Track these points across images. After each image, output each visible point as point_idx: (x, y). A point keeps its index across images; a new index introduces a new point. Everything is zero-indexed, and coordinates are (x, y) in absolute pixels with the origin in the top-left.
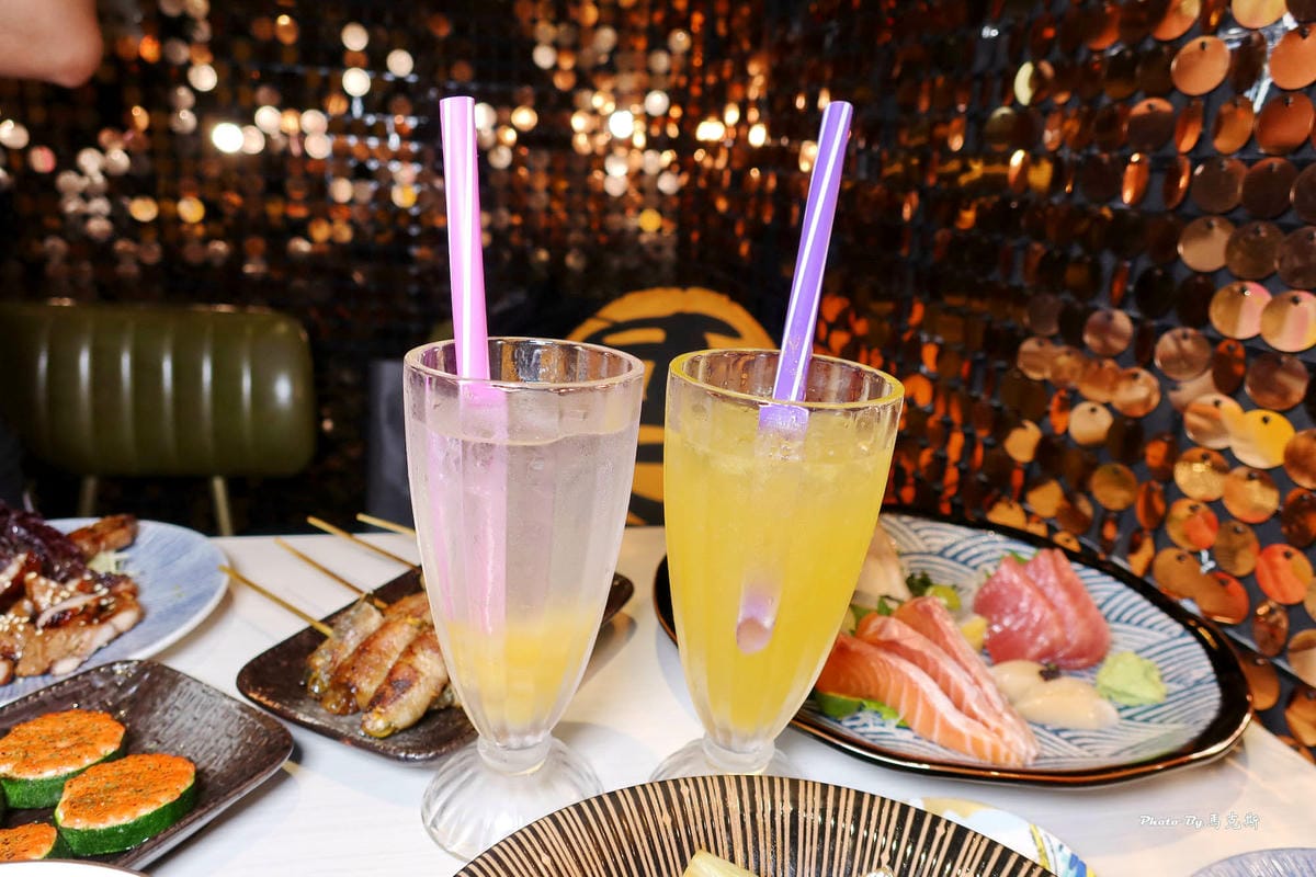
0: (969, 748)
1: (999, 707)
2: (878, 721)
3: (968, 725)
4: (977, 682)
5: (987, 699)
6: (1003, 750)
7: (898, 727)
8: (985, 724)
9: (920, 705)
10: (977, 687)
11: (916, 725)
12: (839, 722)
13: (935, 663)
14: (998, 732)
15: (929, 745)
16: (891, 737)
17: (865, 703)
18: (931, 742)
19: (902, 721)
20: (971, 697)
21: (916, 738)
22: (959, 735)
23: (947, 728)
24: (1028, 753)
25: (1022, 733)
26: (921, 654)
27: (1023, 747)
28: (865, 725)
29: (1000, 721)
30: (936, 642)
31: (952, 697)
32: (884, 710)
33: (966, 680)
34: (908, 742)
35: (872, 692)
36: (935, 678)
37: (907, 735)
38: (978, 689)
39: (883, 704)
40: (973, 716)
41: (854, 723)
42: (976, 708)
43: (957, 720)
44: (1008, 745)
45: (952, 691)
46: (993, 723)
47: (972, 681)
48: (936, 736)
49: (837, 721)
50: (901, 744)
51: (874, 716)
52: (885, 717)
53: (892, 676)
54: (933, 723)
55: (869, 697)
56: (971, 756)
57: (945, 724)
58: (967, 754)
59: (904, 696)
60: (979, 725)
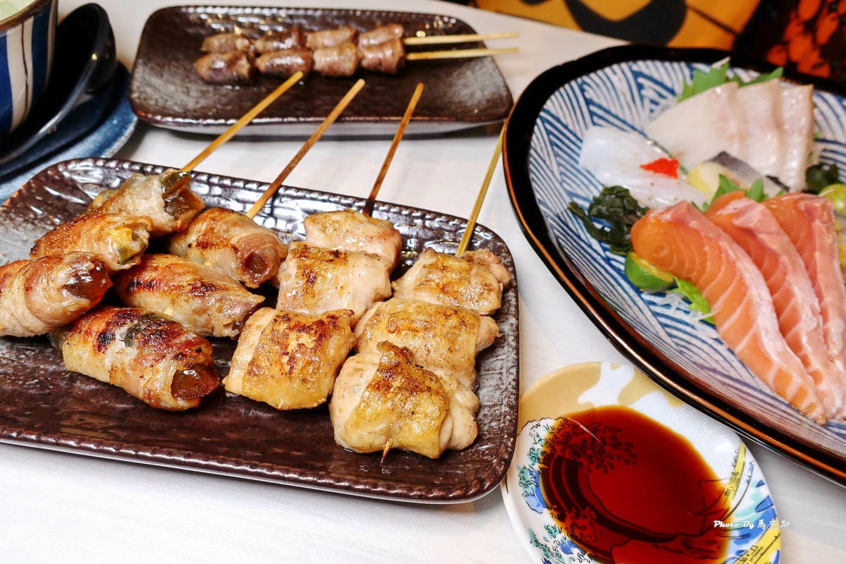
0: (771, 376)
2: (684, 306)
4: (824, 313)
6: (811, 398)
7: (703, 321)
8: (805, 362)
9: (739, 311)
10: (821, 319)
11: (726, 326)
12: (640, 292)
14: (816, 377)
15: (726, 354)
16: (688, 329)
17: (679, 284)
19: (713, 318)
20: (806, 325)
21: (716, 340)
22: (767, 360)
23: (756, 345)
26: (775, 256)
28: (668, 306)
29: (826, 366)
30: (800, 251)
31: (782, 317)
32: (697, 298)
34: (704, 342)
35: (693, 275)
36: (772, 290)
37: (707, 333)
39: (700, 292)
40: (795, 346)
41: (657, 300)
42: (804, 340)
43: (773, 345)
44: (820, 396)
45: (787, 311)
46: (816, 364)
47: (817, 307)
48: (738, 349)
49: (638, 291)
50: (694, 341)
51: (682, 302)
52: (693, 308)
53: (723, 268)
54: (744, 335)
55: (688, 279)
56: (768, 386)
57: (756, 342)
58: (765, 382)
59: (727, 294)
60: (798, 360)
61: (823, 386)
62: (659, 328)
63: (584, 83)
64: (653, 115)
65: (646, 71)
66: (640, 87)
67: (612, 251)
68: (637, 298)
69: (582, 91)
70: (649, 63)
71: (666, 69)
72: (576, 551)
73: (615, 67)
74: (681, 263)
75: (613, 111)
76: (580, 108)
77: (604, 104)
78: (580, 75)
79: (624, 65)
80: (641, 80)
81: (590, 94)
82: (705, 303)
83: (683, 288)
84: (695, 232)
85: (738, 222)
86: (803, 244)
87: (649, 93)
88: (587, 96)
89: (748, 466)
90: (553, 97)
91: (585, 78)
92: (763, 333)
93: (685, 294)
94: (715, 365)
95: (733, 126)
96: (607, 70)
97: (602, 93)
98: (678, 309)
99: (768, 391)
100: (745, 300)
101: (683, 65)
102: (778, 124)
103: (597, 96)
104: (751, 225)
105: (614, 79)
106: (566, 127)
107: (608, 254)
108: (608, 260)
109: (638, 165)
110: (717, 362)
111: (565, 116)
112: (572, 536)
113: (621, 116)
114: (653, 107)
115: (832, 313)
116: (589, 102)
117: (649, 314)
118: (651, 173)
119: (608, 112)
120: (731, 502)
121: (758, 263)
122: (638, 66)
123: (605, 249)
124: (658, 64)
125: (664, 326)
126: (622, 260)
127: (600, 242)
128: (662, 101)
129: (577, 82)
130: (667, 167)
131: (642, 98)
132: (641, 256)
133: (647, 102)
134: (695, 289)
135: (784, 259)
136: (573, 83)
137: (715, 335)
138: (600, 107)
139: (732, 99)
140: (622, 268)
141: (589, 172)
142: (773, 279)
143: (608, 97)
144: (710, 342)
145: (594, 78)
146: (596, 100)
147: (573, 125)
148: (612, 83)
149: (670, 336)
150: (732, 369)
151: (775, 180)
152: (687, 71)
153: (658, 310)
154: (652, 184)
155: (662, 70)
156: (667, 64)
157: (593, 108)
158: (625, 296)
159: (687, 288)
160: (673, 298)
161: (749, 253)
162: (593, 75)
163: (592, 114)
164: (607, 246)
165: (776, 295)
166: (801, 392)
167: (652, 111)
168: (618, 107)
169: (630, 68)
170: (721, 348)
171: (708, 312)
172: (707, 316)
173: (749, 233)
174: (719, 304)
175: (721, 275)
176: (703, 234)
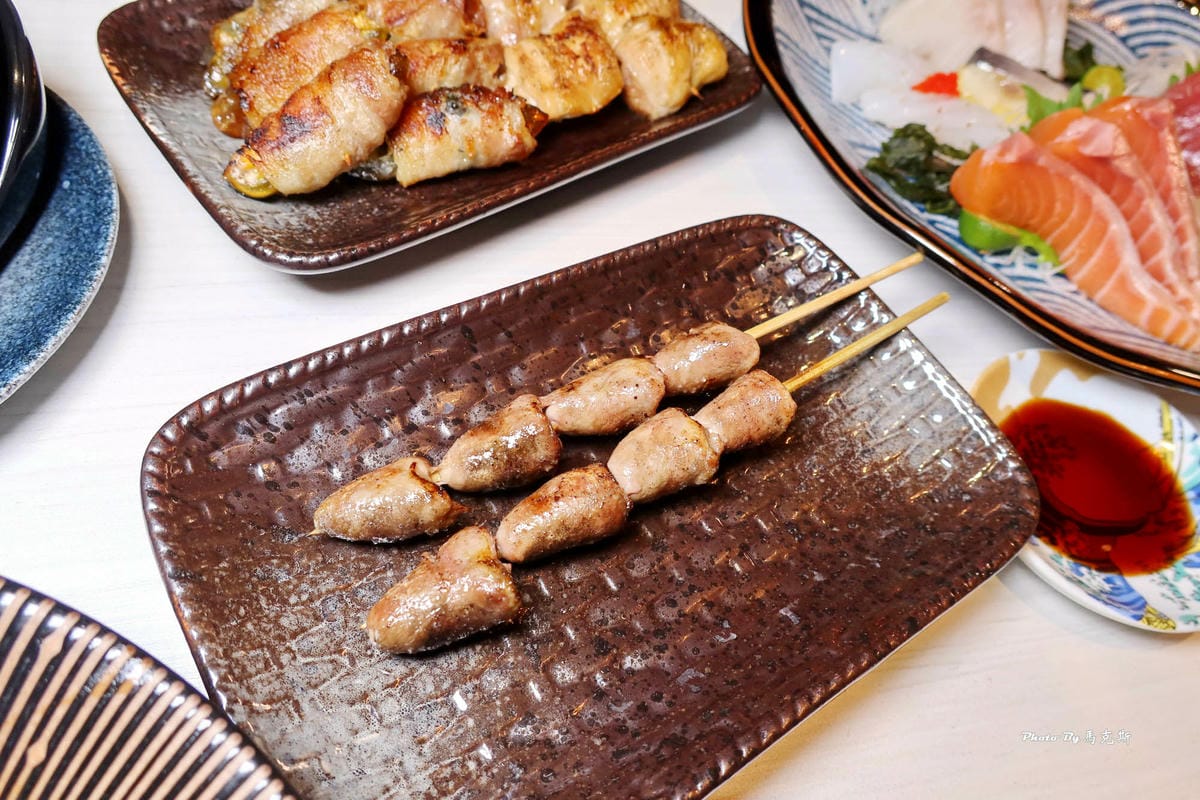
0: (1144, 316)
2: (1031, 259)
3: (1153, 290)
6: (1191, 330)
7: (1057, 275)
9: (1099, 252)
10: (1178, 240)
11: (1081, 274)
12: (981, 256)
13: (1140, 200)
14: (1186, 304)
15: (1089, 304)
18: (1090, 299)
19: (1065, 269)
21: (1075, 292)
22: (1137, 301)
26: (1128, 181)
28: (1015, 264)
29: (1191, 289)
31: (1141, 244)
32: (1043, 247)
34: (1064, 297)
35: (1036, 221)
36: (1127, 216)
37: (1064, 287)
40: (1157, 274)
41: (1002, 260)
42: (1169, 268)
43: (1142, 284)
44: (1197, 323)
45: (1145, 238)
46: (1182, 290)
48: (1100, 295)
49: (979, 255)
50: (1057, 299)
51: (1026, 255)
52: (1041, 258)
53: (1076, 205)
54: (1107, 278)
55: (1025, 227)
56: (1141, 328)
57: (1123, 283)
58: (1135, 325)
59: (1081, 236)
60: (1167, 292)
61: (1196, 313)
67: (933, 211)
68: (986, 265)
72: (1084, 570)
74: (1021, 209)
83: (1028, 239)
85: (1089, 150)
89: (1176, 422)
92: (1129, 272)
93: (1028, 245)
94: (1092, 322)
95: (991, 13)
98: (1024, 264)
99: (1141, 333)
100: (1106, 239)
104: (1104, 153)
106: (797, 46)
107: (928, 215)
108: (932, 224)
109: (907, 87)
110: (1087, 316)
112: (1072, 556)
117: (1007, 280)
118: (931, 96)
120: (1172, 465)
123: (922, 211)
126: (954, 223)
127: (913, 202)
130: (943, 84)
132: (975, 210)
137: (1073, 287)
140: (956, 233)
142: (1126, 205)
144: (1068, 295)
147: (800, 40)
150: (1102, 321)
151: (1044, 73)
154: (939, 111)
157: (807, 11)
159: (1029, 236)
160: (1018, 256)
164: (923, 206)
165: (1132, 222)
166: (1180, 326)
170: (1081, 299)
171: (1061, 263)
172: (1058, 269)
173: (1104, 161)
174: (1072, 249)
175: (1074, 214)
176: (1052, 171)
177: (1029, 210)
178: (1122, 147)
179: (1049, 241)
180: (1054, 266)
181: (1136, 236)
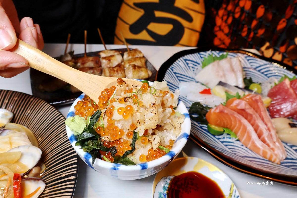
0: (261, 153)
1: (275, 140)
2: (228, 136)
3: (262, 146)
5: (271, 136)
8: (268, 145)
9: (246, 135)
10: (268, 131)
11: (243, 140)
13: (255, 120)
14: (273, 149)
15: (245, 149)
16: (232, 144)
17: (225, 130)
19: (238, 139)
20: (265, 134)
22: (259, 149)
23: (254, 144)
24: (282, 158)
25: (282, 151)
26: (251, 115)
27: (281, 156)
28: (224, 138)
29: (275, 145)
30: (257, 112)
32: (232, 133)
33: (265, 129)
34: (238, 147)
35: (229, 126)
37: (238, 144)
38: (269, 132)
40: (264, 141)
41: (220, 137)
42: (266, 139)
43: (259, 143)
44: (276, 155)
45: (258, 131)
46: (272, 145)
47: (266, 128)
48: (249, 146)
49: (214, 136)
50: (236, 148)
51: (227, 135)
52: (231, 136)
53: (238, 123)
54: (249, 142)
55: (227, 128)
56: (261, 156)
58: (259, 155)
59: (240, 130)
60: (267, 146)
61: (276, 152)
62: (225, 147)
63: (172, 67)
64: (195, 72)
65: (188, 58)
66: (188, 64)
67: (202, 124)
68: (215, 139)
69: (172, 70)
70: (188, 56)
71: (193, 56)
73: (179, 60)
74: (224, 123)
75: (182, 74)
76: (174, 76)
77: (179, 72)
78: (170, 65)
79: (181, 58)
80: (187, 62)
81: (175, 71)
82: (234, 134)
83: (227, 131)
84: (227, 114)
85: (239, 108)
86: (257, 110)
87: (190, 65)
88: (174, 71)
90: (165, 76)
91: (172, 66)
92: (255, 140)
93: (228, 133)
94: (245, 155)
95: (221, 74)
96: (177, 61)
97: (178, 69)
98: (227, 138)
99: (261, 158)
100: (247, 132)
101: (197, 54)
102: (233, 70)
103: (177, 70)
104: (243, 108)
105: (180, 63)
106: (172, 84)
107: (201, 125)
108: (201, 127)
109: (198, 92)
110: (244, 153)
111: (170, 80)
113: (185, 75)
114: (193, 69)
115: (271, 129)
116: (175, 73)
117: (220, 143)
118: (203, 94)
119: (181, 74)
121: (246, 118)
122: (185, 57)
123: (199, 124)
124: (190, 55)
125: (226, 145)
126: (206, 126)
127: (197, 122)
128: (196, 67)
129: (170, 68)
130: (207, 92)
131: (189, 67)
132: (211, 124)
133: (191, 68)
134: (230, 130)
135: (254, 116)
136: (169, 69)
137: (241, 144)
138: (179, 74)
139: (219, 65)
140: (206, 129)
141: (183, 97)
142: (252, 122)
143: (180, 70)
144: (240, 146)
145: (174, 65)
146: (177, 72)
147: (174, 82)
148: (179, 65)
149: (229, 149)
150: (249, 154)
152: (199, 55)
153: (222, 140)
154: (205, 98)
155: (192, 57)
156: (193, 55)
157: (177, 75)
158: (211, 139)
159: (228, 130)
160: (225, 135)
161: (243, 116)
162: (174, 64)
163: (177, 77)
164: (199, 122)
165: (254, 127)
166: (271, 156)
167: (194, 71)
168: (184, 72)
169: (183, 59)
170: (244, 147)
171: (237, 137)
172: (237, 139)
173: (243, 110)
174: (239, 134)
175: (237, 125)
176: (229, 114)
177: (226, 123)
178: (248, 107)
179: (233, 132)
180: (235, 138)
181: (256, 131)
